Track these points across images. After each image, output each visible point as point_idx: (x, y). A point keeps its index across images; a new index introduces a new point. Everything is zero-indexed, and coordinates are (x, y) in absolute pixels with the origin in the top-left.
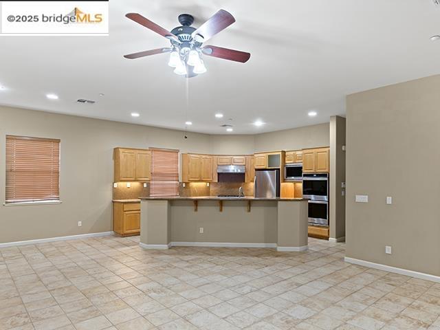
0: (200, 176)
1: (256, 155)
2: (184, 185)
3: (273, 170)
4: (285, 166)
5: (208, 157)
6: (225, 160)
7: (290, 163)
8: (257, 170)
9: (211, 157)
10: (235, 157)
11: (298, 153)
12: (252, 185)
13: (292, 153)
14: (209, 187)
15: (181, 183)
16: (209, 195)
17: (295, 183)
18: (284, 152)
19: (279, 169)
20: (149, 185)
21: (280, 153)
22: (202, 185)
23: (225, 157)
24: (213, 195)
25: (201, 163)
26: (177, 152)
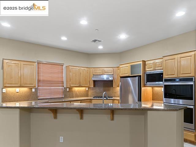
0: (80, 83)
1: (121, 66)
2: (68, 90)
3: (136, 76)
4: (145, 73)
5: (86, 69)
6: (99, 71)
7: (150, 70)
8: (121, 77)
9: (88, 69)
10: (105, 69)
11: (157, 61)
12: (118, 89)
13: (152, 62)
14: (88, 91)
15: (66, 88)
16: (88, 97)
17: (153, 87)
18: (144, 62)
19: (140, 76)
20: (36, 90)
21: (141, 62)
22: (83, 89)
23: (98, 69)
24: (91, 96)
25: (81, 73)
26: (62, 65)
